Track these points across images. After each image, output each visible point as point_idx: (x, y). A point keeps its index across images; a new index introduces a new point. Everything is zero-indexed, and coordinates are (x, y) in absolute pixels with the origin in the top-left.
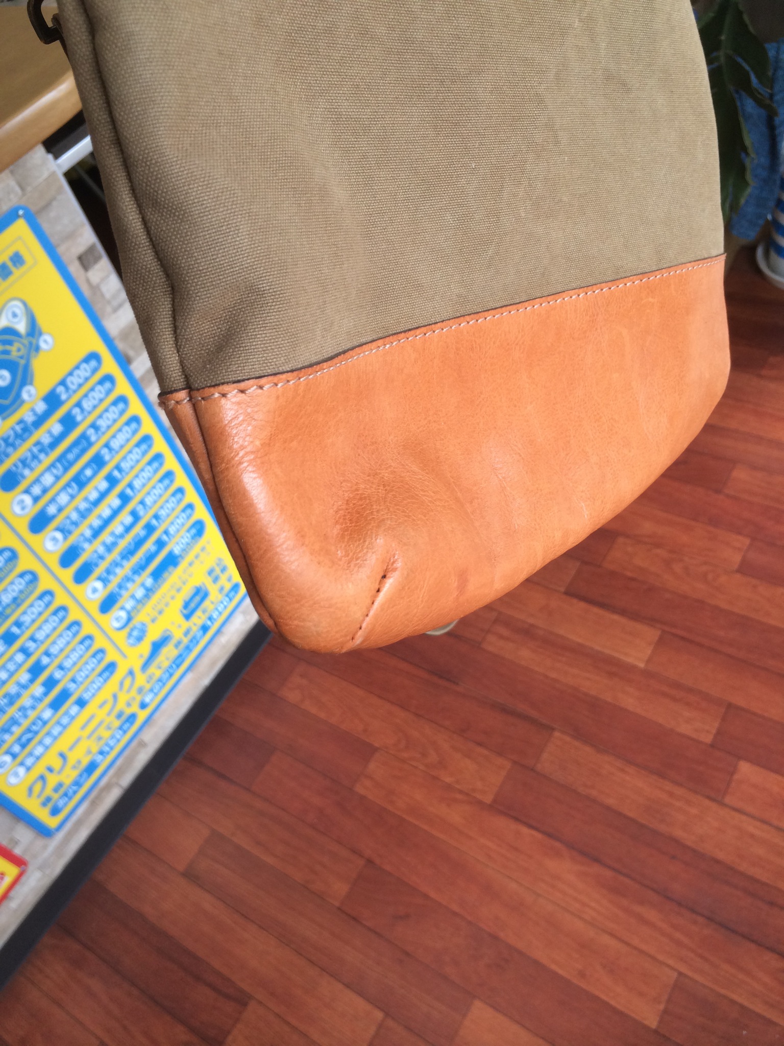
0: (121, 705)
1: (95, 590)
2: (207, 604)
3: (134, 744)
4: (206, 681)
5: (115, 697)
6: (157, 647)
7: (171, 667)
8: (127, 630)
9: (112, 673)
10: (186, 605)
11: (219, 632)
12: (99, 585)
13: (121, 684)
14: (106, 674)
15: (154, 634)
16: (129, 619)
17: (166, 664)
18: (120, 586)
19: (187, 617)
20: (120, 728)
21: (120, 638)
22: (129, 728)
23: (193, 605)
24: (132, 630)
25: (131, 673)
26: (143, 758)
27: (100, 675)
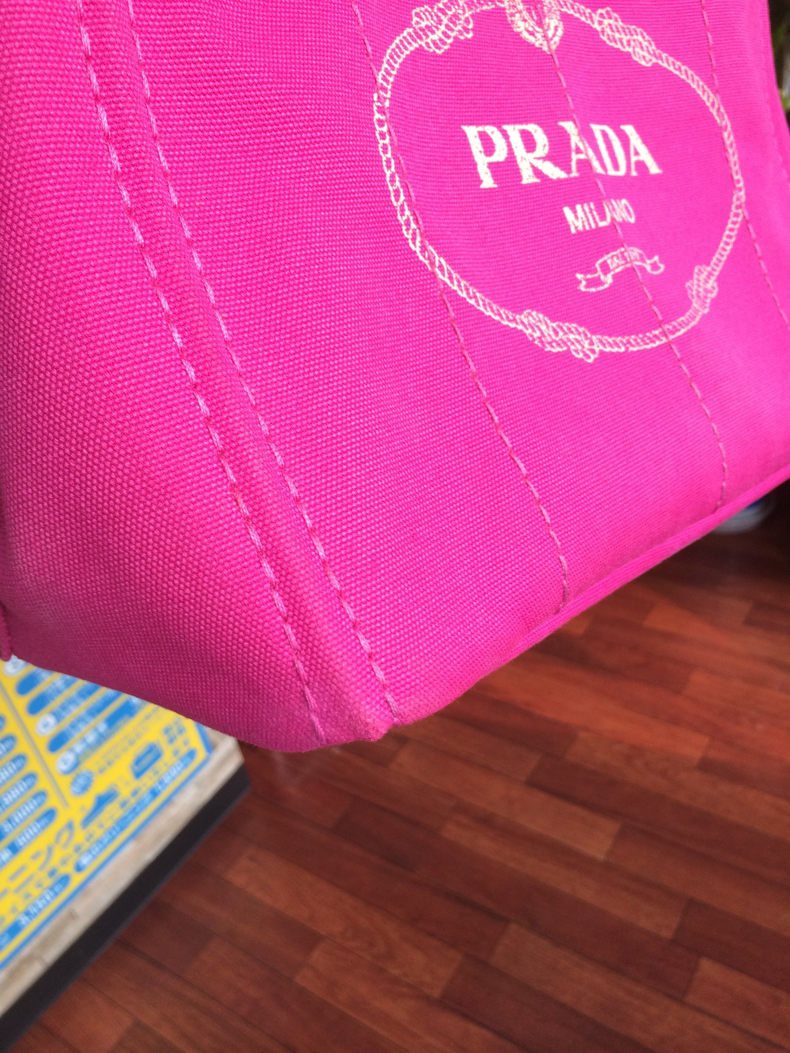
0: (55, 861)
1: (46, 725)
2: (160, 765)
3: (64, 913)
4: (149, 855)
5: (50, 850)
6: (102, 801)
7: (113, 829)
8: (73, 775)
9: (50, 821)
10: (138, 761)
11: (168, 802)
12: (51, 720)
13: (59, 835)
14: (43, 822)
15: (100, 787)
16: (76, 765)
17: (109, 824)
18: (73, 726)
19: (138, 775)
20: (51, 888)
21: (65, 782)
22: (60, 892)
23: (145, 762)
24: (78, 776)
25: (70, 826)
26: (72, 932)
27: (38, 820)
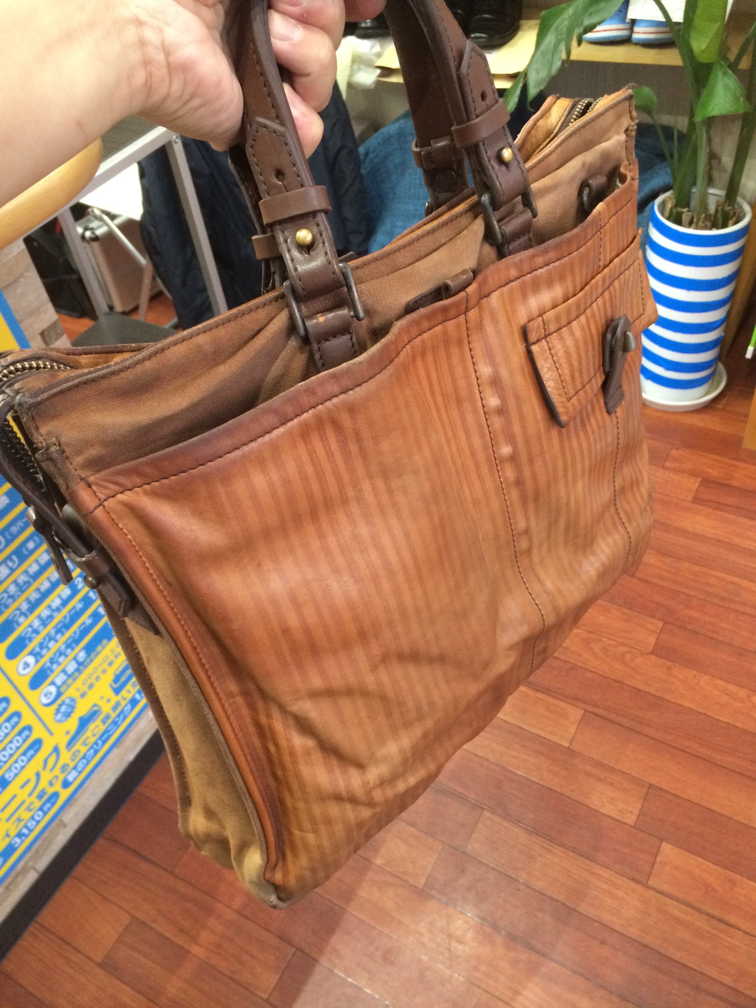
0: (43, 784)
1: (27, 665)
3: (54, 824)
4: (131, 757)
5: (38, 775)
6: (84, 723)
7: (96, 743)
8: (55, 706)
9: (37, 751)
10: (117, 679)
12: (31, 660)
13: (46, 762)
14: (31, 752)
15: (82, 709)
16: (59, 694)
17: (92, 740)
18: (52, 661)
19: (117, 691)
20: (41, 809)
21: (48, 714)
22: (49, 809)
23: (123, 679)
24: (60, 706)
25: (56, 750)
26: (62, 839)
27: (24, 754)
